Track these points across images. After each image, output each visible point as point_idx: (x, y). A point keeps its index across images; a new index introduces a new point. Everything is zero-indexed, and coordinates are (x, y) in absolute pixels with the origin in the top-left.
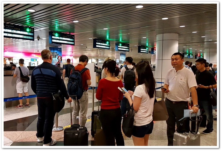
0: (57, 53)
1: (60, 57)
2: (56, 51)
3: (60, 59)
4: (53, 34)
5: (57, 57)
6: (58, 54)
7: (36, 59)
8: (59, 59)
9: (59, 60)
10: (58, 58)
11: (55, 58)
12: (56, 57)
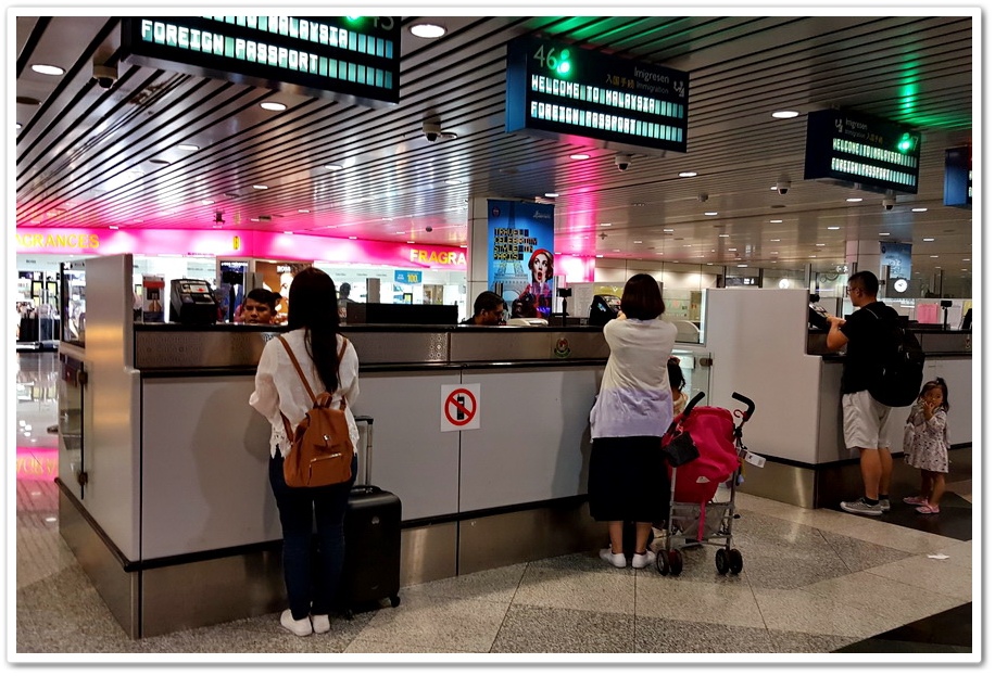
0: (527, 235)
1: (541, 258)
2: (521, 225)
3: (545, 268)
4: (539, 55)
5: (527, 256)
6: (533, 242)
7: (420, 273)
8: (537, 266)
9: (540, 274)
10: (531, 265)
11: (517, 262)
12: (521, 258)
